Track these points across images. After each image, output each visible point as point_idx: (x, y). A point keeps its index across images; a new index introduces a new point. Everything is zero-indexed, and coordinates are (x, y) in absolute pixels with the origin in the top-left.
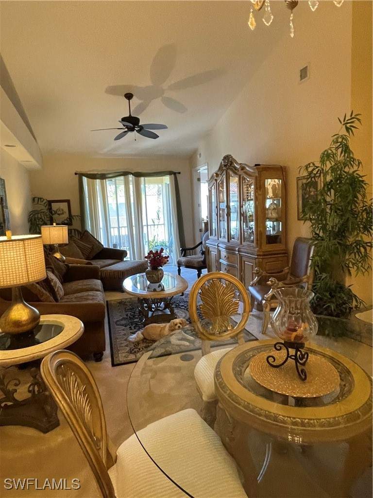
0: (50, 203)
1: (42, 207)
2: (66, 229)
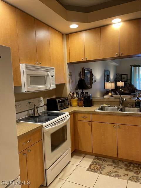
0: (121, 75)
2: (123, 83)
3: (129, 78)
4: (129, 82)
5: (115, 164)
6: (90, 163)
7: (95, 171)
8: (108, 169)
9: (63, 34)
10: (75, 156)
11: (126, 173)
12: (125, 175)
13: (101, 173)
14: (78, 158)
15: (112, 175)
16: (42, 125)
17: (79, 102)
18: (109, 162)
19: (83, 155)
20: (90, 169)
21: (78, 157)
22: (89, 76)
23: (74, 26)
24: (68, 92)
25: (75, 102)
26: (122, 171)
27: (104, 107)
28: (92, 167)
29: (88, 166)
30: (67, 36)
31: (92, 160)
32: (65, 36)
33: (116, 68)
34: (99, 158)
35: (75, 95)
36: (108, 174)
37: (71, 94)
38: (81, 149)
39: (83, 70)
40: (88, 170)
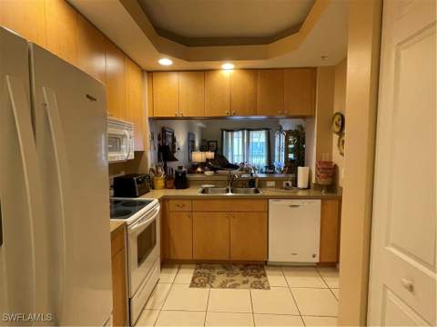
0: (209, 142)
1: (205, 144)
2: (213, 154)
3: (219, 146)
4: (219, 152)
5: (228, 270)
6: (191, 276)
7: (203, 285)
8: (220, 278)
9: (143, 71)
10: (164, 270)
11: (245, 279)
12: (244, 283)
13: (212, 287)
14: (170, 273)
15: (228, 285)
16: (126, 223)
17: (168, 182)
18: (218, 268)
19: (177, 266)
20: (193, 284)
21: (169, 270)
22: (170, 140)
23: (166, 62)
24: (149, 167)
25: (160, 182)
26: (239, 278)
27: (207, 188)
28: (196, 280)
29: (189, 281)
30: (151, 74)
31: (193, 271)
32: (146, 74)
33: (202, 130)
34: (203, 265)
35: (160, 170)
36: (223, 286)
37: (154, 168)
38: (173, 257)
39: (164, 130)
40: (191, 286)
